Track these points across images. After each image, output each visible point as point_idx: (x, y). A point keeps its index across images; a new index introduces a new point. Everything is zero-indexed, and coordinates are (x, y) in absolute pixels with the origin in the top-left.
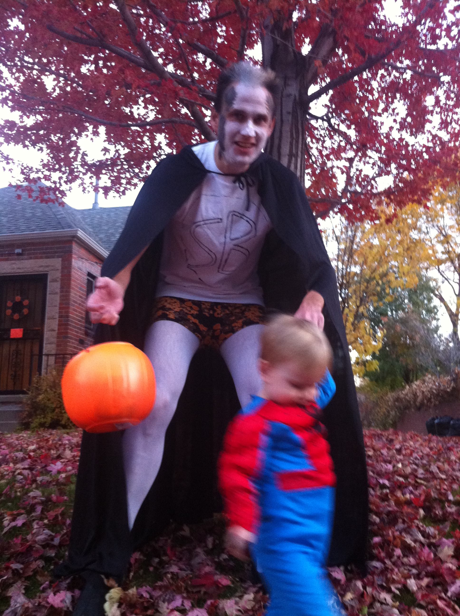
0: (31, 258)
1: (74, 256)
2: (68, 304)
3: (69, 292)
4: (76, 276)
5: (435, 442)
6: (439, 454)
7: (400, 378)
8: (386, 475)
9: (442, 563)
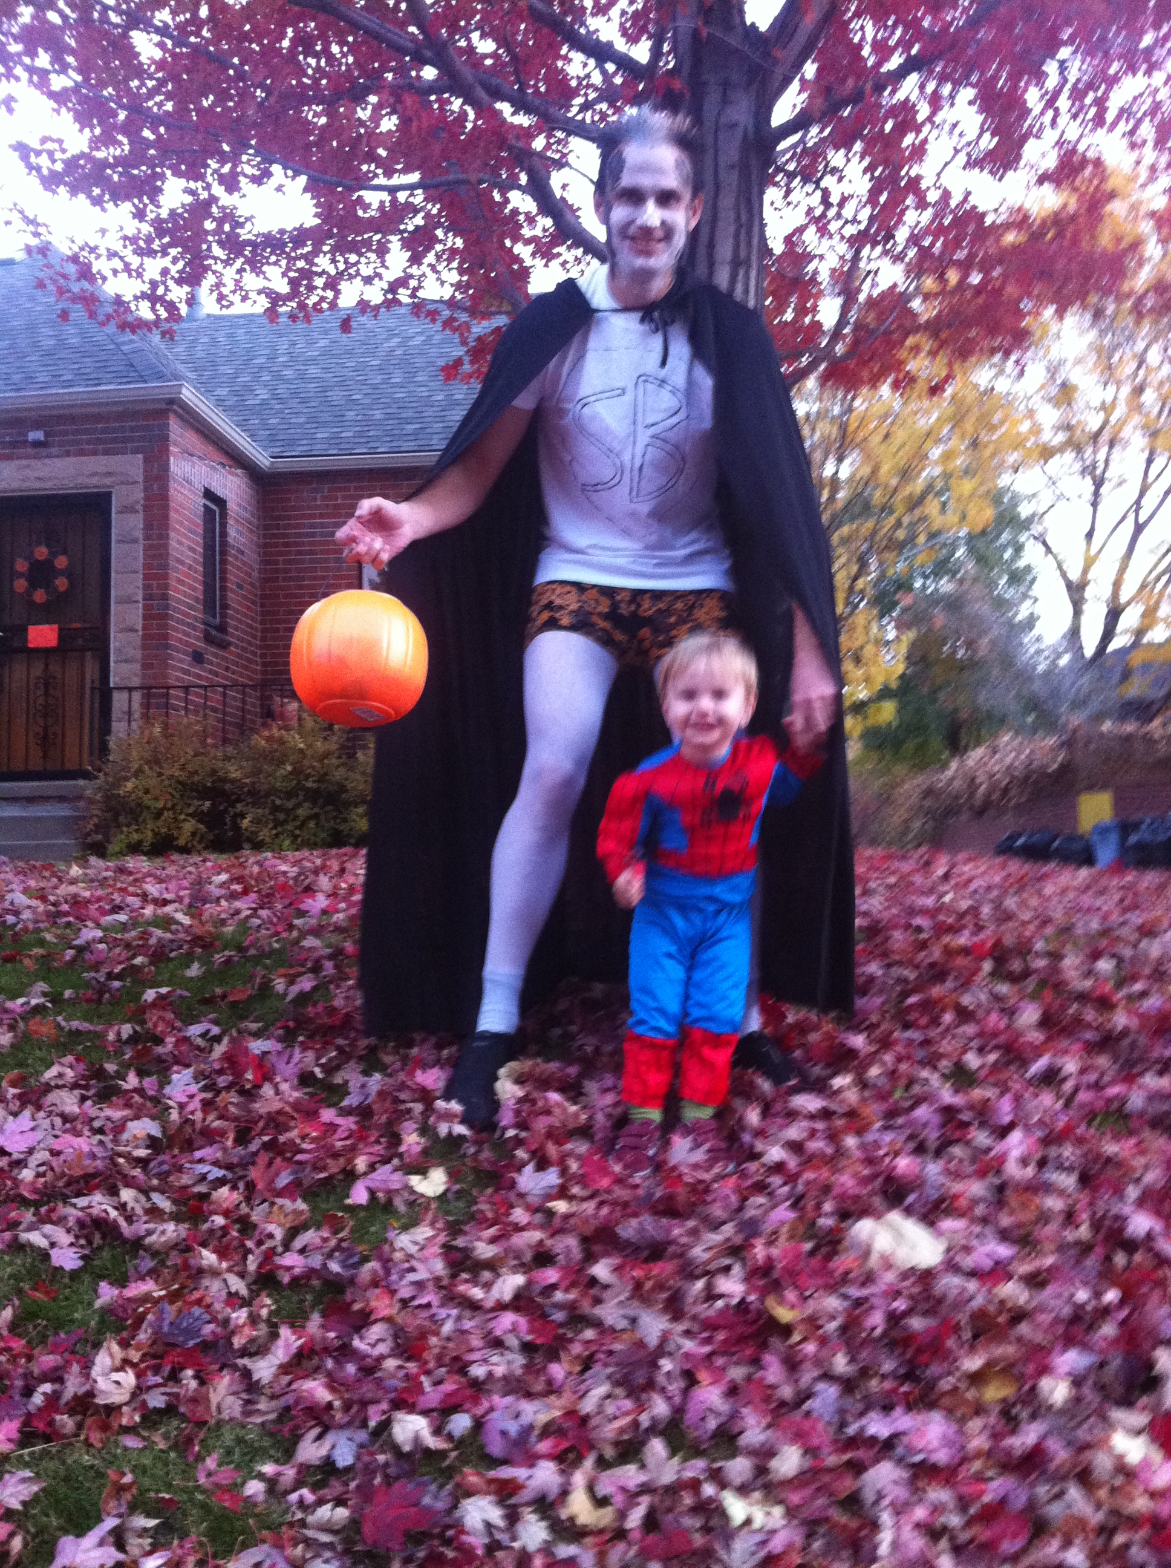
0: (68, 454)
1: (173, 449)
2: (166, 566)
3: (167, 537)
4: (180, 498)
5: (1016, 867)
6: (1021, 884)
7: (936, 742)
8: (924, 912)
9: (1019, 1034)
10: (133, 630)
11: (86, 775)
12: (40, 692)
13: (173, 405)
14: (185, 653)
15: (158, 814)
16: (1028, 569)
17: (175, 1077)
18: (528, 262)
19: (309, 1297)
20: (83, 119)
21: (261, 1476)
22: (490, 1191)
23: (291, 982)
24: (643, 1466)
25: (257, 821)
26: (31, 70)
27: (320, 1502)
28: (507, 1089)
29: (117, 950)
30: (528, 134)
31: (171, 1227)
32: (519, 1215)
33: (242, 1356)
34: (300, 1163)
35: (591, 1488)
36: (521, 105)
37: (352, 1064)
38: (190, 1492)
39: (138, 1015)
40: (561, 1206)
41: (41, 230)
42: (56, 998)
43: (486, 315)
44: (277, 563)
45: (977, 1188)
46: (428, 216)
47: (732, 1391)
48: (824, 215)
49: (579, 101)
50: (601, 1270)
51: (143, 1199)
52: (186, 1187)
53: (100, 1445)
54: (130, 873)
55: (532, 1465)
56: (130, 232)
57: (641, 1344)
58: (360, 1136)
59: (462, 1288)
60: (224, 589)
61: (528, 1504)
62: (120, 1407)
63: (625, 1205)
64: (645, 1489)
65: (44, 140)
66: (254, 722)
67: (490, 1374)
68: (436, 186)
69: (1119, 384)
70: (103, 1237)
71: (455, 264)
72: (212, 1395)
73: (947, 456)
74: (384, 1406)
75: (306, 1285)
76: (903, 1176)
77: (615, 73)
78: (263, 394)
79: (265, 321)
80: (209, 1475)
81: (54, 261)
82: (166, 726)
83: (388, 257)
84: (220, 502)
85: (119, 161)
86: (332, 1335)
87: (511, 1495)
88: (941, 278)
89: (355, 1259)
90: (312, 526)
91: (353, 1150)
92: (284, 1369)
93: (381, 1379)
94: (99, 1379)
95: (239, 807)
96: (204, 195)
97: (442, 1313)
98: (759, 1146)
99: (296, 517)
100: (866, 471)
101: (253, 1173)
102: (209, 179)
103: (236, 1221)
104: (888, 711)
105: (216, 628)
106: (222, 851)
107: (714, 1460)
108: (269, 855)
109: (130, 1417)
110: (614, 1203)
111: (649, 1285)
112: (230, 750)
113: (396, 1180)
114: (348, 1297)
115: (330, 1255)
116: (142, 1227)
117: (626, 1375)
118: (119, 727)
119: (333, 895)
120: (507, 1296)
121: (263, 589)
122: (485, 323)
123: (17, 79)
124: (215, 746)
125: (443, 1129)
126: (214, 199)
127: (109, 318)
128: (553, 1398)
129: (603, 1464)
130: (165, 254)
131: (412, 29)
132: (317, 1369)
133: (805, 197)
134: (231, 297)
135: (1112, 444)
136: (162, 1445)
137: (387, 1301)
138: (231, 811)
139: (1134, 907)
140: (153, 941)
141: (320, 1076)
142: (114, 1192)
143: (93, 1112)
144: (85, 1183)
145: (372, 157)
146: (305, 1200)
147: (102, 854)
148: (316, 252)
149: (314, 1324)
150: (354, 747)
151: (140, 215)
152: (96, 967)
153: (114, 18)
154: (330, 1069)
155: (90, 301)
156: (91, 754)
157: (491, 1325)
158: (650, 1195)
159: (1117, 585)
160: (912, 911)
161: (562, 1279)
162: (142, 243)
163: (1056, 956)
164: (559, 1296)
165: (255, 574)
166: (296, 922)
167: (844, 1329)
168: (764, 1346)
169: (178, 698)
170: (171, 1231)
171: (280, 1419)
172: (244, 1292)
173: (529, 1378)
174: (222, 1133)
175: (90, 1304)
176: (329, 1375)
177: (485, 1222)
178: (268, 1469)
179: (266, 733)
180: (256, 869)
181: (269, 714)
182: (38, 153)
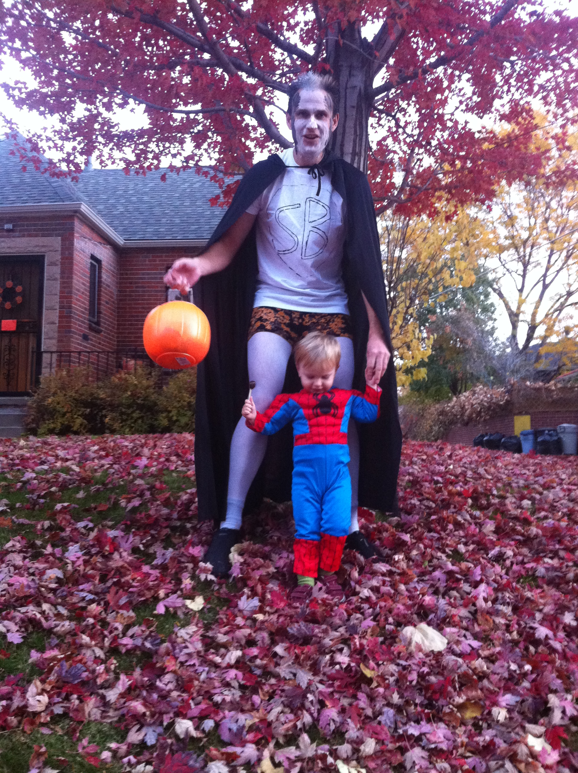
0: (23, 236)
1: (76, 235)
2: (70, 292)
3: (72, 278)
4: (79, 259)
5: (484, 452)
6: (486, 461)
7: (446, 388)
8: (440, 474)
9: (485, 535)
10: (53, 323)
11: (28, 395)
12: (7, 353)
13: (76, 214)
14: (79, 335)
15: (64, 415)
16: (492, 305)
17: (70, 548)
18: (253, 150)
19: (135, 660)
20: (37, 74)
21: (109, 749)
22: (225, 608)
23: (129, 501)
24: (298, 747)
25: (113, 419)
26: (11, 49)
27: (139, 763)
28: (235, 557)
29: (43, 484)
30: (255, 88)
31: (67, 623)
32: (239, 621)
33: (101, 689)
34: (132, 592)
35: (272, 758)
36: (251, 74)
37: (158, 543)
38: (74, 756)
39: (53, 516)
40: (260, 617)
41: (13, 126)
42: (12, 507)
43: (233, 174)
44: (126, 291)
45: (463, 612)
46: (204, 125)
47: (343, 711)
48: (397, 131)
49: (279, 72)
50: (279, 649)
51: (53, 608)
52: (75, 603)
53: (29, 732)
54: (50, 445)
55: (243, 746)
56: (57, 128)
57: (298, 686)
58: (161, 580)
59: (211, 657)
60: (99, 304)
61: (241, 765)
62: (41, 712)
63: (291, 617)
64: (299, 759)
65: (17, 83)
66: (112, 370)
67: (224, 700)
68: (209, 112)
69: (536, 218)
70: (34, 628)
71: (217, 150)
72: (86, 708)
73: (454, 249)
74: (171, 715)
75: (133, 654)
76: (428, 605)
77: (297, 59)
78: (121, 209)
79: (123, 173)
80: (84, 748)
81: (19, 141)
82: (68, 371)
83: (184, 145)
84: (99, 261)
85: (54, 94)
86: (146, 679)
87: (233, 761)
88: (453, 164)
89: (158, 641)
90: (143, 274)
91: (158, 587)
92: (122, 695)
93: (170, 701)
94: (30, 699)
95: (104, 412)
96: (95, 112)
97: (200, 669)
98: (358, 588)
99: (136, 269)
100: (414, 256)
101: (108, 597)
102: (98, 104)
103: (99, 621)
104: (423, 373)
105: (95, 323)
106: (95, 434)
107: (333, 745)
108: (118, 436)
109: (45, 718)
110: (286, 616)
111: (302, 657)
112: (100, 384)
113: (179, 602)
114: (154, 660)
115: (146, 639)
116: (53, 623)
117: (291, 702)
118: (45, 371)
119: (150, 458)
120: (233, 662)
121: (118, 304)
122: (231, 178)
123: (5, 53)
124: (93, 381)
125: (203, 577)
126: (99, 114)
127: (46, 170)
128: (255, 712)
129: (278, 746)
130: (74, 139)
131: (199, 34)
132: (138, 696)
133: (387, 123)
134: (107, 162)
135: (532, 247)
136: (60, 733)
137: (173, 663)
138: (100, 414)
139: (541, 475)
140: (61, 479)
141: (142, 549)
142: (39, 605)
143: (29, 565)
144: (24, 600)
145: (177, 96)
146: (133, 611)
147: (35, 434)
148: (149, 141)
149: (137, 673)
150: (161, 383)
151: (63, 121)
152: (32, 492)
153: (53, 24)
154: (147, 546)
155: (37, 161)
156: (31, 384)
157: (225, 675)
158: (304, 612)
159: (534, 315)
160: (433, 473)
161: (259, 653)
162: (63, 134)
163: (503, 498)
164: (258, 662)
165: (115, 297)
166: (132, 471)
167: (397, 681)
168: (359, 688)
169: (75, 357)
170: (67, 625)
171: (119, 721)
172: (103, 656)
173: (243, 702)
174: (93, 577)
175: (26, 661)
176: (144, 699)
177: (221, 624)
178: (113, 745)
179: (118, 376)
180: (112, 444)
181: (120, 366)
182: (14, 89)
